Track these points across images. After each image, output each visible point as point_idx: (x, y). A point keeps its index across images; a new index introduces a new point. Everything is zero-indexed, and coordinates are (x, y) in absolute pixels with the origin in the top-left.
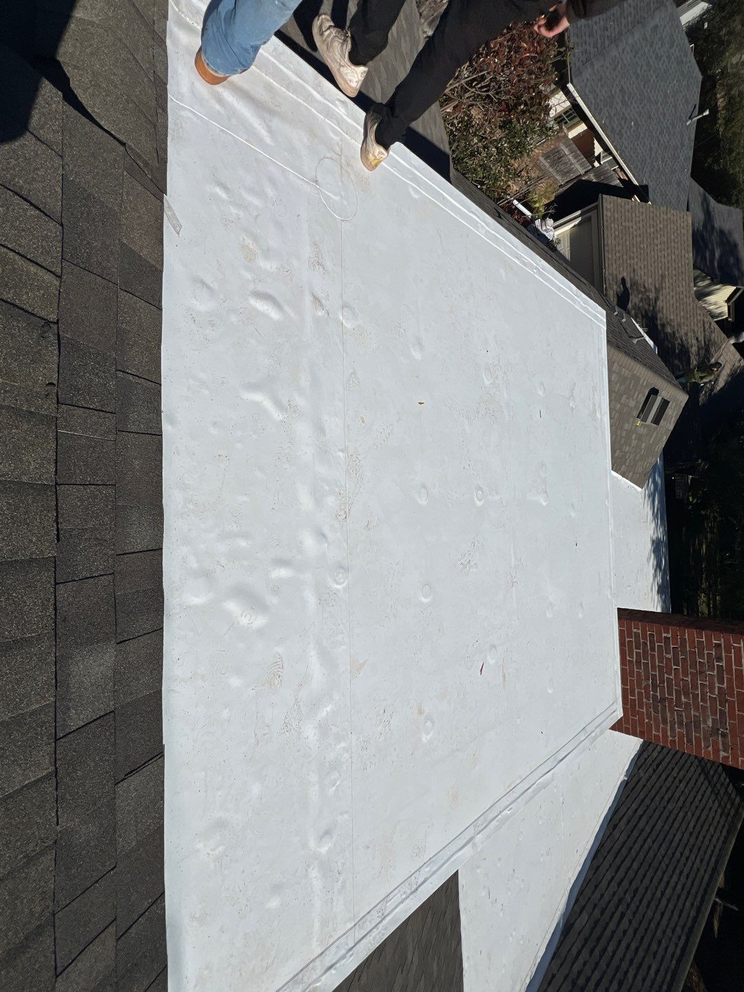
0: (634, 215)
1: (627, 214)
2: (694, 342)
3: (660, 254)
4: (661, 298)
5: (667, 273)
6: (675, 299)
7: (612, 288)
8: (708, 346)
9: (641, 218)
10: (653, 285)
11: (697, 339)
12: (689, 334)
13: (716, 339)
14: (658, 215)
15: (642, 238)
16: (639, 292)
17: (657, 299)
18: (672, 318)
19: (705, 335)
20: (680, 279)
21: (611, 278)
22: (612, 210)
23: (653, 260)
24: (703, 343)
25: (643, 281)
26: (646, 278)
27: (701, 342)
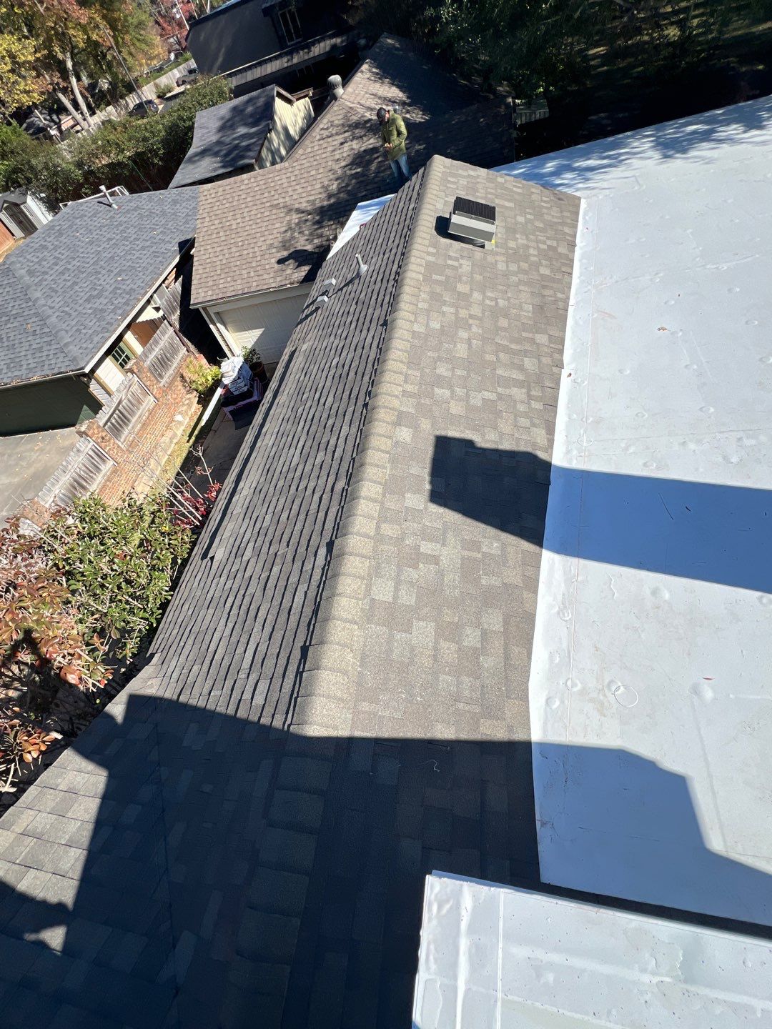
0: (208, 261)
1: (208, 270)
2: (346, 147)
3: (247, 219)
4: (297, 206)
5: (268, 204)
6: (298, 187)
7: (291, 275)
8: (350, 126)
9: (210, 251)
10: (281, 220)
11: (342, 144)
12: (337, 157)
13: (340, 117)
14: (205, 229)
15: (232, 246)
16: (293, 238)
17: (299, 211)
18: (319, 186)
19: (337, 134)
20: (272, 184)
21: (279, 279)
22: (206, 289)
23: (254, 226)
24: (347, 134)
25: (279, 235)
26: (275, 231)
27: (346, 138)
